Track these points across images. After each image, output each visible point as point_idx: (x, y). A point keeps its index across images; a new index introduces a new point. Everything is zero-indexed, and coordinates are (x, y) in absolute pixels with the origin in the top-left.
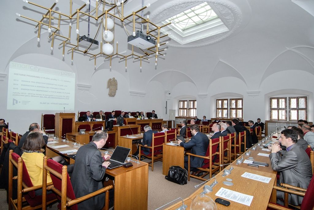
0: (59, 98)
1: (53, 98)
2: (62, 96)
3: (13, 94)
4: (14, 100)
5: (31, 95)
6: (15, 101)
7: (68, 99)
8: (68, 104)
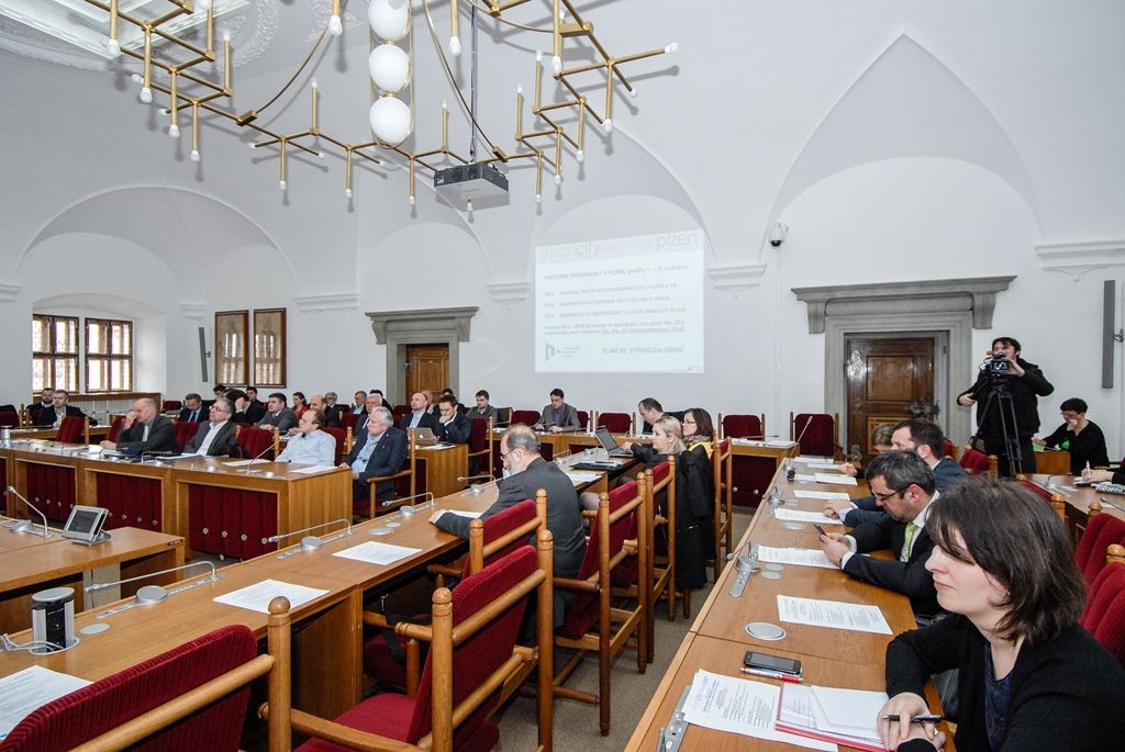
0: (653, 331)
1: (634, 331)
2: (660, 323)
3: (547, 331)
4: (548, 346)
5: (580, 329)
6: (550, 349)
7: (682, 330)
8: (680, 350)
